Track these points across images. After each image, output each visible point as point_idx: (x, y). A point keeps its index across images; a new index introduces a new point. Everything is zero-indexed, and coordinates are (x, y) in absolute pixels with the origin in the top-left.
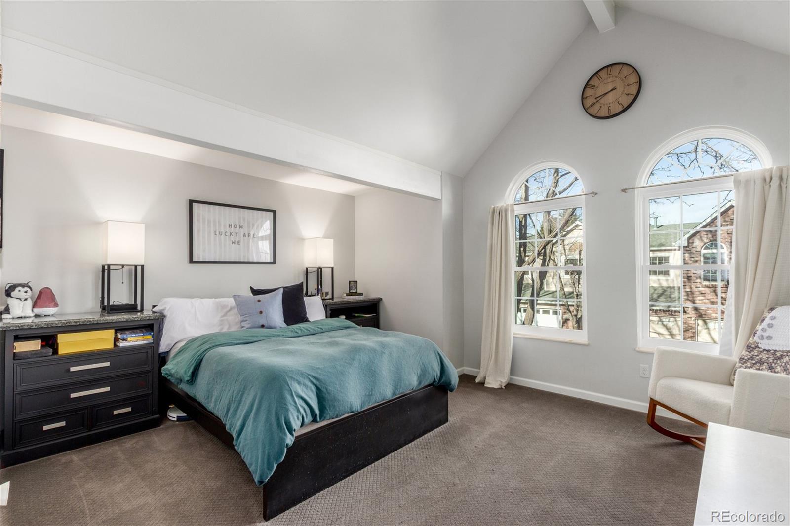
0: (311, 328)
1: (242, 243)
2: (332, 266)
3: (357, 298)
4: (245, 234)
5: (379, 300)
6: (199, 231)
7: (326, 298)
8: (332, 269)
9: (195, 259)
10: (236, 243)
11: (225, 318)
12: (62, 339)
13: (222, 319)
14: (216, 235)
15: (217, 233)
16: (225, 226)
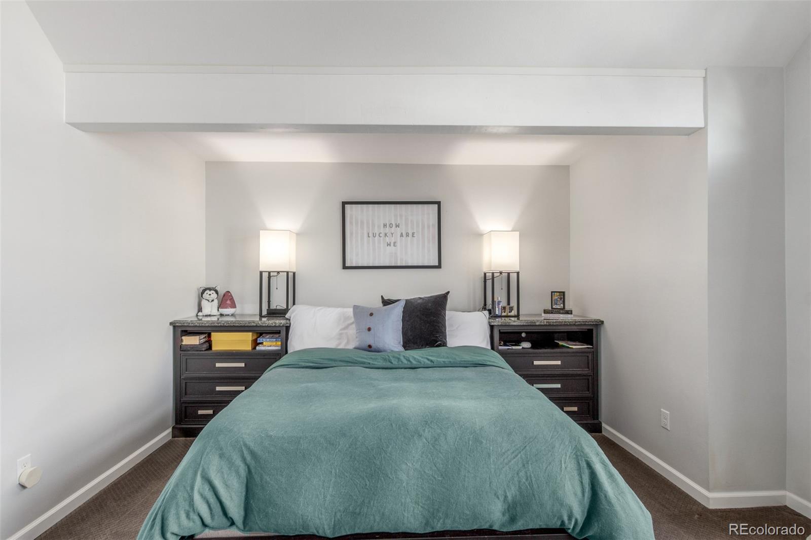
0: (415, 359)
1: (398, 244)
2: (518, 270)
3: (562, 317)
4: (402, 234)
5: (599, 324)
6: (351, 234)
7: (509, 314)
8: (518, 273)
9: (348, 264)
10: (392, 244)
11: (345, 331)
12: (216, 337)
13: (343, 331)
14: (369, 237)
15: (371, 235)
16: (379, 227)
